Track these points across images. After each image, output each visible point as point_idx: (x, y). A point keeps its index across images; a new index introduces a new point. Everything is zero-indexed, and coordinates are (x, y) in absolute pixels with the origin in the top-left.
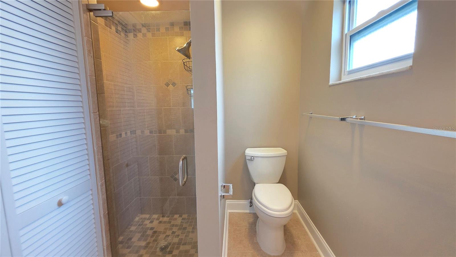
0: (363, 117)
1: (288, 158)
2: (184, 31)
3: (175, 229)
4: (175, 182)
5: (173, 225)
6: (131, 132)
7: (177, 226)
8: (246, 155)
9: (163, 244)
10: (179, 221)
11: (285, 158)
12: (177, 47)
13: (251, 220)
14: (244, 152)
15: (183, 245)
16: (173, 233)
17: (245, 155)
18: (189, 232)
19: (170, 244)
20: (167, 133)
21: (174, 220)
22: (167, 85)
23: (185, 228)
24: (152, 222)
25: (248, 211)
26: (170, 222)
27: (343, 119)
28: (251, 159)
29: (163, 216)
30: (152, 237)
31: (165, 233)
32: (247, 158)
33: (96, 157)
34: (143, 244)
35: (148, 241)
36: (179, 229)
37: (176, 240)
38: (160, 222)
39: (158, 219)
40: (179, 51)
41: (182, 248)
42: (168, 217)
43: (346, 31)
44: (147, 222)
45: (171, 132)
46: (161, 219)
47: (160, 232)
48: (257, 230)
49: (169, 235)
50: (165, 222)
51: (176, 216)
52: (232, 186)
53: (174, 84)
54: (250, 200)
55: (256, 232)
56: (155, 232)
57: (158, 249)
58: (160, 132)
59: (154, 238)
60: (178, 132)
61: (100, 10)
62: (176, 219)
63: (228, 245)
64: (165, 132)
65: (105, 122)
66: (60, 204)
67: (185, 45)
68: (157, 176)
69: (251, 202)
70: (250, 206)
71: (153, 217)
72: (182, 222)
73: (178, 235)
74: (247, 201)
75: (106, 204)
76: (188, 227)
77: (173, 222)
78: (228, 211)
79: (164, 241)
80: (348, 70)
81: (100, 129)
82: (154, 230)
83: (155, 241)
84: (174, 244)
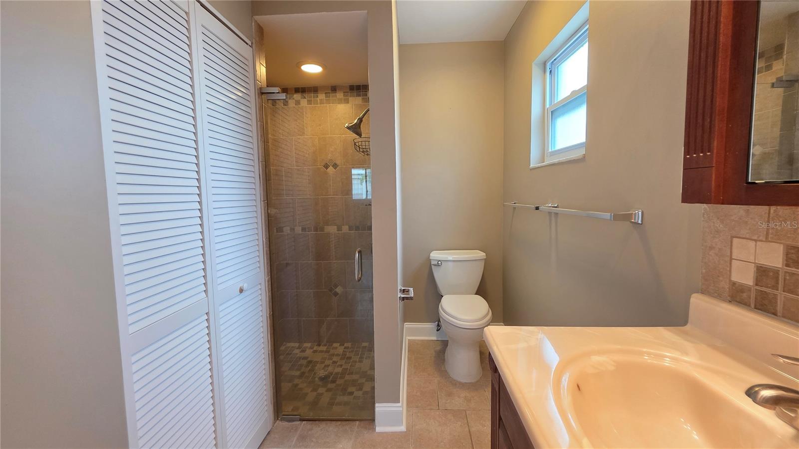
0: (556, 206)
1: (487, 263)
2: (350, 97)
3: (335, 359)
4: (334, 297)
5: (333, 355)
6: (277, 229)
7: (338, 355)
8: (431, 258)
9: (322, 373)
10: (341, 350)
11: (483, 263)
12: (346, 123)
13: (439, 348)
14: (429, 256)
15: (348, 374)
16: (334, 362)
17: (430, 260)
18: (356, 362)
19: (331, 374)
20: (325, 231)
21: (333, 349)
22: (326, 167)
23: (350, 358)
24: (303, 351)
25: (434, 338)
26: (327, 352)
27: (537, 208)
28: (438, 263)
29: (319, 345)
30: (307, 366)
31: (322, 363)
32: (433, 263)
33: (265, 249)
34: (298, 373)
35: (302, 371)
36: (341, 359)
37: (339, 370)
38: (315, 352)
39: (311, 348)
40: (348, 128)
41: (347, 377)
42: (325, 345)
43: (548, 105)
44: (297, 351)
45: (332, 229)
46: (315, 348)
47: (317, 362)
48: (446, 357)
49: (329, 365)
50: (321, 352)
51: (335, 345)
52: (412, 291)
53: (335, 166)
54: (437, 322)
55: (444, 360)
56: (310, 362)
57: (317, 379)
58: (316, 229)
59: (310, 368)
60: (339, 229)
61: (274, 93)
62: (336, 348)
63: (408, 373)
64: (322, 229)
65: (273, 211)
66: (241, 291)
67: (356, 121)
68: (311, 289)
69: (438, 325)
70: (437, 330)
71: (304, 346)
72: (344, 351)
73: (341, 366)
74: (433, 324)
75: (271, 304)
76: (353, 357)
77: (332, 351)
78: (407, 338)
79: (323, 371)
80: (550, 150)
81: (268, 219)
82: (309, 359)
83: (311, 370)
84: (337, 374)
